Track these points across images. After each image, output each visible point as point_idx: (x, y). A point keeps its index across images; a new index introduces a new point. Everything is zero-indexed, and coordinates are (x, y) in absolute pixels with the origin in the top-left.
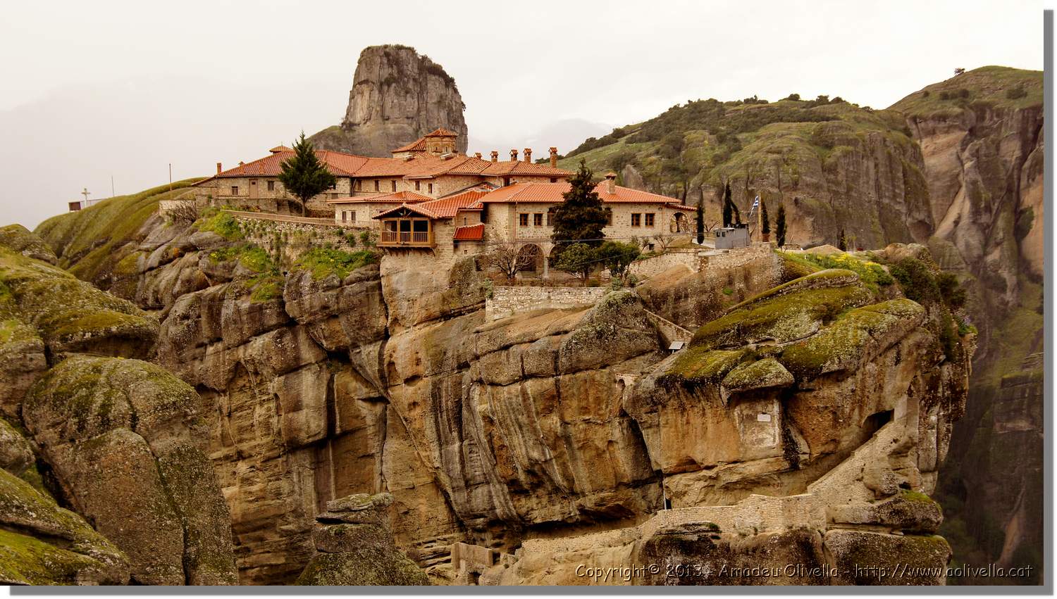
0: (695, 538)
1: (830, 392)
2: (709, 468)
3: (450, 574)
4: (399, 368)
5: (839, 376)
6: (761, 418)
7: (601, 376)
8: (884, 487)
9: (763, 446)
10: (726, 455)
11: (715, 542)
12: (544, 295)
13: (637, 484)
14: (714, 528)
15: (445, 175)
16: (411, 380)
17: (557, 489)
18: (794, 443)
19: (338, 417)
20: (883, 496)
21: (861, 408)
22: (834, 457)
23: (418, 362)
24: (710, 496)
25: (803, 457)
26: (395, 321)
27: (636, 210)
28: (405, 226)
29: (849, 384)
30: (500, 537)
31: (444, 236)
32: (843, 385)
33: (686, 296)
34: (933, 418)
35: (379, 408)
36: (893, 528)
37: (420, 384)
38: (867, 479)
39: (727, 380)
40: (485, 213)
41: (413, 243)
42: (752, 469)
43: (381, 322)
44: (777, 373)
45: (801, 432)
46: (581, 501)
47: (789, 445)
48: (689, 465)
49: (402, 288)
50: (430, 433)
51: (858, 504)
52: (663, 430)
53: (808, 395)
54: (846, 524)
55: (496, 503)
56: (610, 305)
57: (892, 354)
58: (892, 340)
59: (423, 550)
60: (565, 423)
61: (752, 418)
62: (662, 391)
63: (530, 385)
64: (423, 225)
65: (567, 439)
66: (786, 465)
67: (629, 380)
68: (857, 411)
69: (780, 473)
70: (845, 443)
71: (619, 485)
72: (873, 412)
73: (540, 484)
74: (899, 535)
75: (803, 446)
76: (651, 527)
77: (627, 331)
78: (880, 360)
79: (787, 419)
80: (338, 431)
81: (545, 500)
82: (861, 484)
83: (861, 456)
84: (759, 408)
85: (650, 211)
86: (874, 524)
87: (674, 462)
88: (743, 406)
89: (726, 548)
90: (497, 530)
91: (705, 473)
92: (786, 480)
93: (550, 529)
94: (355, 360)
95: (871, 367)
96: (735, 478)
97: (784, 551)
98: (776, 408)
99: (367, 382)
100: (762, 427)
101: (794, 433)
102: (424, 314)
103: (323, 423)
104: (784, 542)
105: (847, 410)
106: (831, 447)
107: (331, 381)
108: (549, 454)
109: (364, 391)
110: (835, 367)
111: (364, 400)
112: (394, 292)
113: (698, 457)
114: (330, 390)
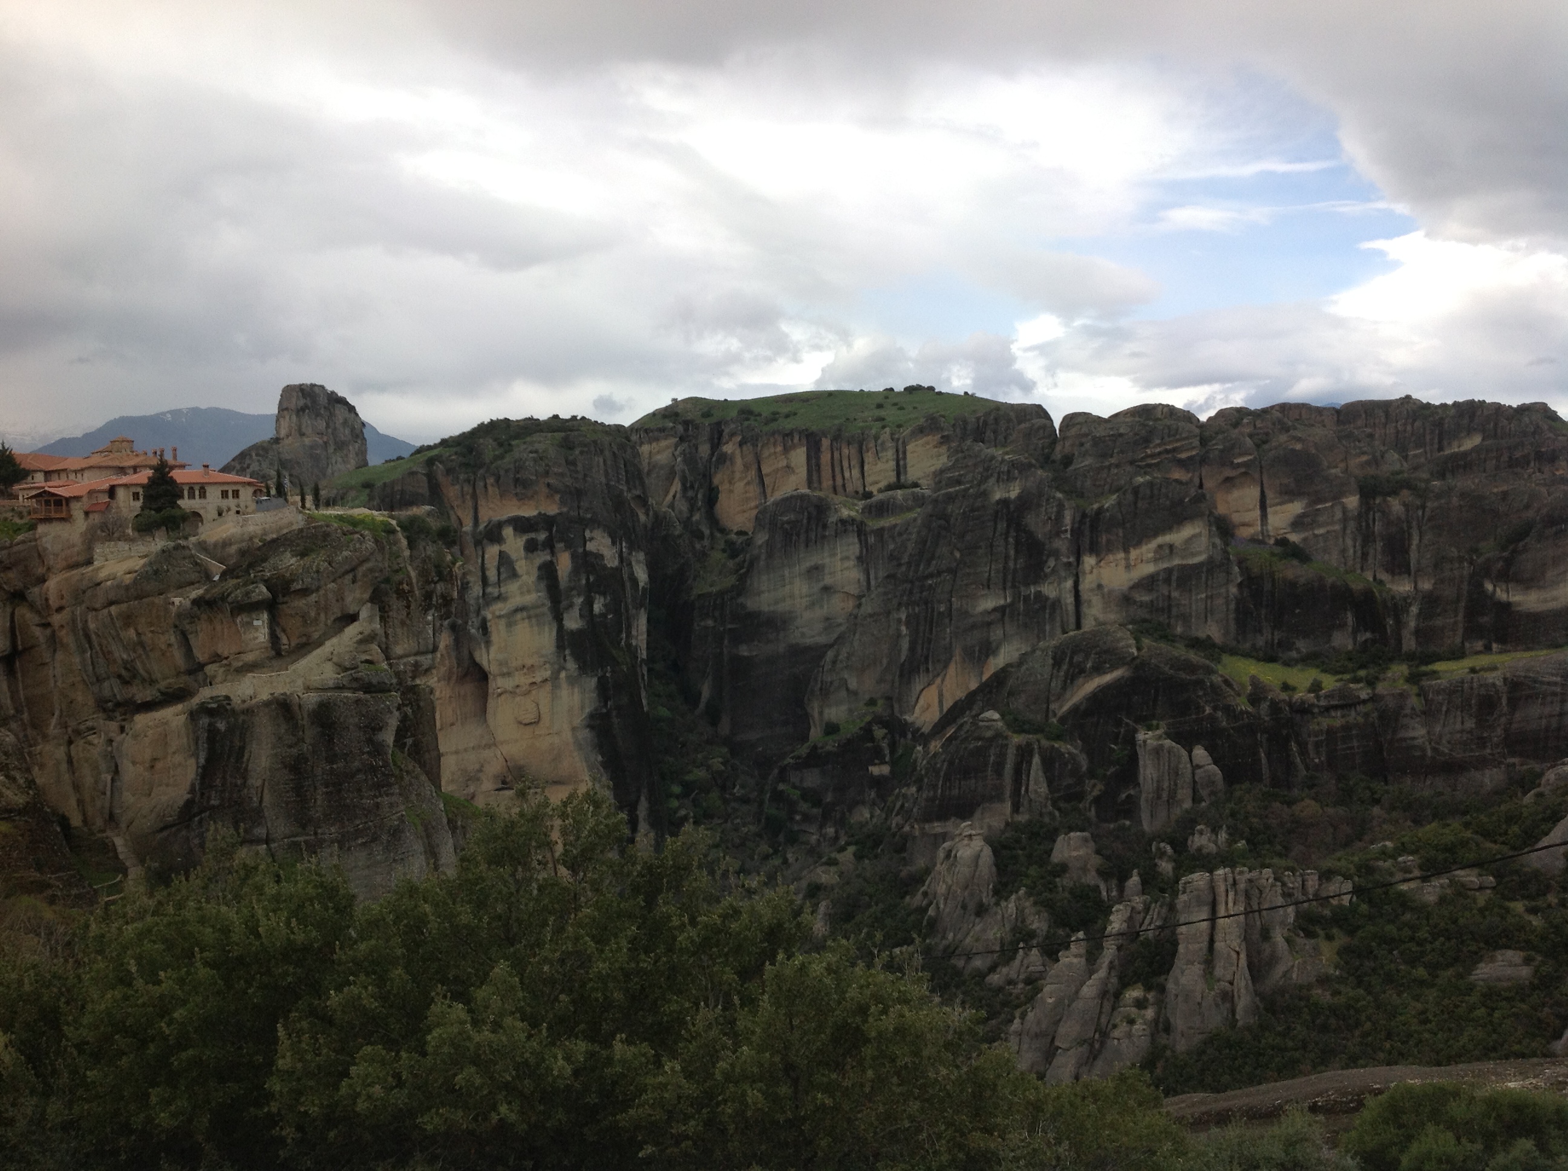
0: (214, 706)
1: (300, 603)
2: (226, 658)
3: (96, 742)
4: (51, 602)
5: (305, 592)
6: (256, 623)
7: (159, 600)
8: (347, 664)
9: (257, 641)
10: (234, 649)
11: (228, 707)
12: (127, 547)
13: (190, 672)
14: (227, 698)
15: (91, 468)
16: (60, 609)
17: (144, 680)
18: (278, 638)
19: (19, 638)
20: (346, 669)
21: (326, 614)
22: (305, 647)
23: (62, 597)
24: (229, 677)
25: (283, 647)
26: (49, 569)
27: (225, 488)
28: (47, 503)
29: (313, 597)
30: (125, 714)
31: (77, 511)
32: (309, 599)
33: (231, 544)
34: (430, 618)
35: (48, 631)
36: (355, 690)
37: (65, 612)
38: (335, 659)
39: (230, 599)
40: (112, 492)
41: (53, 515)
42: (249, 657)
43: (40, 571)
44: (262, 591)
45: (284, 631)
46: (157, 686)
47: (274, 638)
48: (216, 658)
49: (49, 546)
50: (73, 646)
51: (329, 675)
52: (201, 635)
53: (284, 606)
54: (317, 689)
55: (116, 690)
56: (163, 551)
57: (350, 576)
58: (347, 567)
59: (82, 727)
60: (138, 634)
61: (250, 624)
62: (196, 609)
63: (113, 609)
64: (60, 502)
65: (142, 644)
66: (273, 653)
67: (177, 601)
68: (322, 616)
69: (270, 659)
70: (316, 635)
71: (178, 674)
72: (339, 615)
73: (134, 677)
74: (360, 695)
75: (284, 640)
76: (195, 701)
77: (177, 569)
78: (339, 581)
79: (273, 622)
80: (20, 648)
81: (141, 687)
82: (330, 663)
83: (330, 645)
84: (254, 616)
85: (235, 488)
86: (339, 688)
87: (206, 656)
88: (243, 616)
89: (233, 710)
90: (121, 710)
91: (225, 662)
92: (275, 663)
93: (148, 706)
94: (30, 598)
95: (332, 586)
96: (240, 664)
97: (267, 710)
98: (265, 616)
99: (38, 612)
100: (257, 629)
101: (278, 631)
102: (64, 564)
103: (8, 643)
104: (267, 704)
105: (313, 614)
106: (304, 640)
107: (12, 615)
108: (133, 655)
109: (37, 619)
110: (299, 587)
111: (38, 625)
112: (45, 549)
113: (219, 652)
114: (12, 621)
